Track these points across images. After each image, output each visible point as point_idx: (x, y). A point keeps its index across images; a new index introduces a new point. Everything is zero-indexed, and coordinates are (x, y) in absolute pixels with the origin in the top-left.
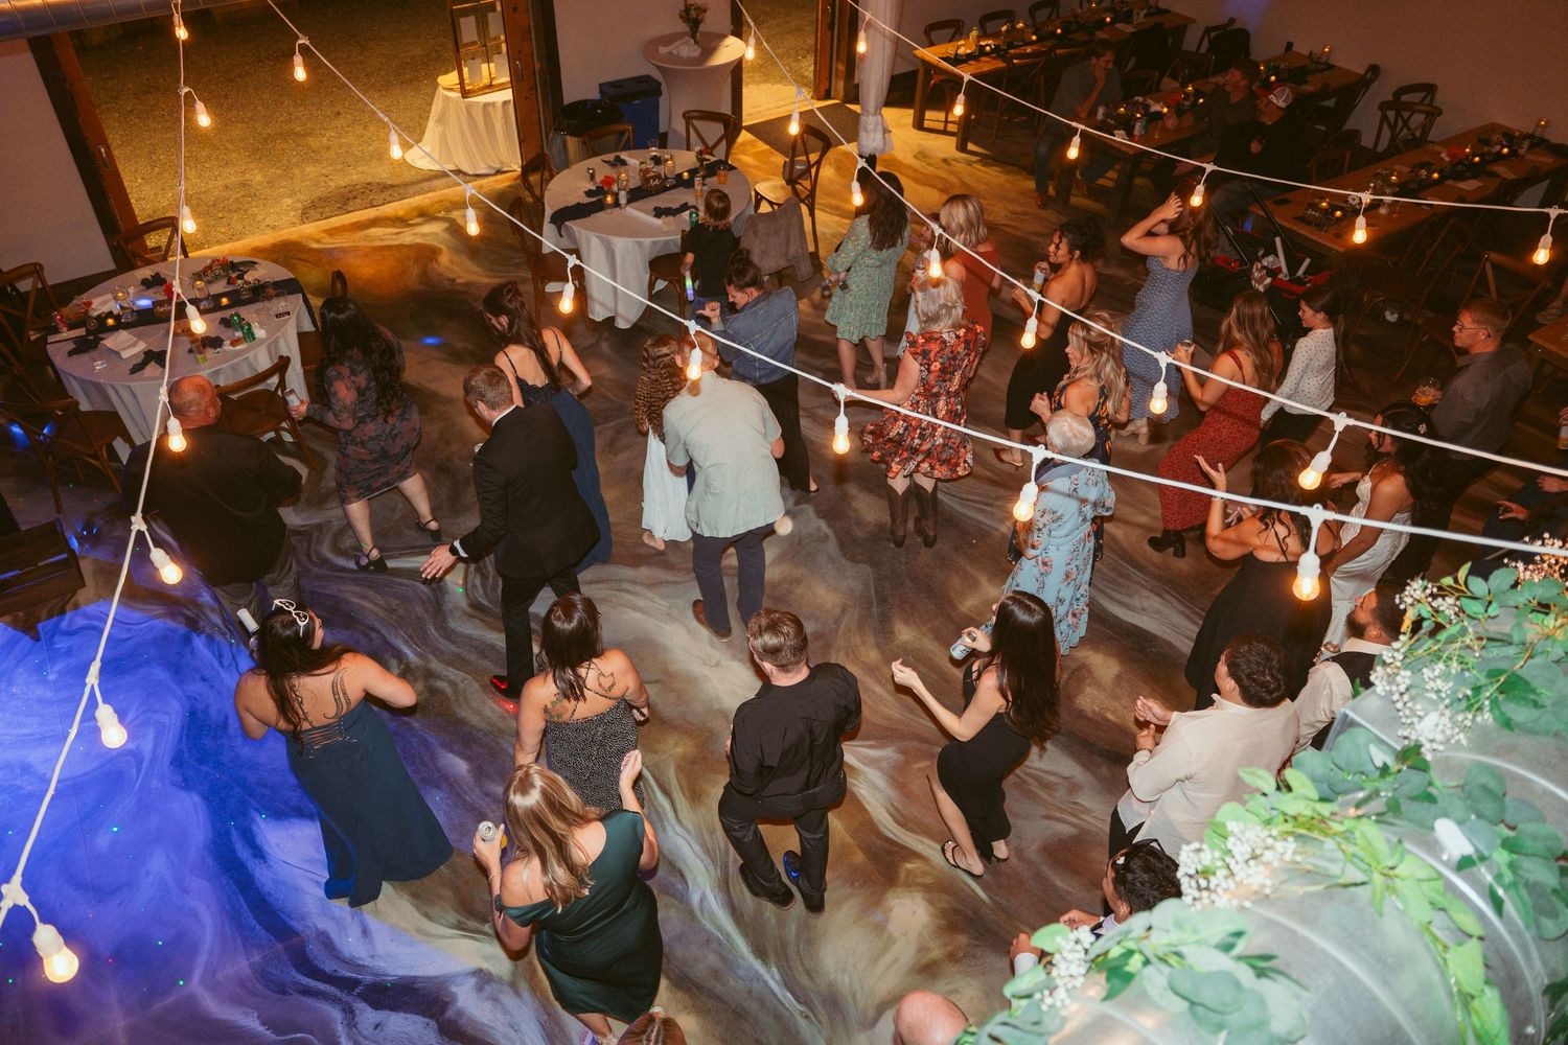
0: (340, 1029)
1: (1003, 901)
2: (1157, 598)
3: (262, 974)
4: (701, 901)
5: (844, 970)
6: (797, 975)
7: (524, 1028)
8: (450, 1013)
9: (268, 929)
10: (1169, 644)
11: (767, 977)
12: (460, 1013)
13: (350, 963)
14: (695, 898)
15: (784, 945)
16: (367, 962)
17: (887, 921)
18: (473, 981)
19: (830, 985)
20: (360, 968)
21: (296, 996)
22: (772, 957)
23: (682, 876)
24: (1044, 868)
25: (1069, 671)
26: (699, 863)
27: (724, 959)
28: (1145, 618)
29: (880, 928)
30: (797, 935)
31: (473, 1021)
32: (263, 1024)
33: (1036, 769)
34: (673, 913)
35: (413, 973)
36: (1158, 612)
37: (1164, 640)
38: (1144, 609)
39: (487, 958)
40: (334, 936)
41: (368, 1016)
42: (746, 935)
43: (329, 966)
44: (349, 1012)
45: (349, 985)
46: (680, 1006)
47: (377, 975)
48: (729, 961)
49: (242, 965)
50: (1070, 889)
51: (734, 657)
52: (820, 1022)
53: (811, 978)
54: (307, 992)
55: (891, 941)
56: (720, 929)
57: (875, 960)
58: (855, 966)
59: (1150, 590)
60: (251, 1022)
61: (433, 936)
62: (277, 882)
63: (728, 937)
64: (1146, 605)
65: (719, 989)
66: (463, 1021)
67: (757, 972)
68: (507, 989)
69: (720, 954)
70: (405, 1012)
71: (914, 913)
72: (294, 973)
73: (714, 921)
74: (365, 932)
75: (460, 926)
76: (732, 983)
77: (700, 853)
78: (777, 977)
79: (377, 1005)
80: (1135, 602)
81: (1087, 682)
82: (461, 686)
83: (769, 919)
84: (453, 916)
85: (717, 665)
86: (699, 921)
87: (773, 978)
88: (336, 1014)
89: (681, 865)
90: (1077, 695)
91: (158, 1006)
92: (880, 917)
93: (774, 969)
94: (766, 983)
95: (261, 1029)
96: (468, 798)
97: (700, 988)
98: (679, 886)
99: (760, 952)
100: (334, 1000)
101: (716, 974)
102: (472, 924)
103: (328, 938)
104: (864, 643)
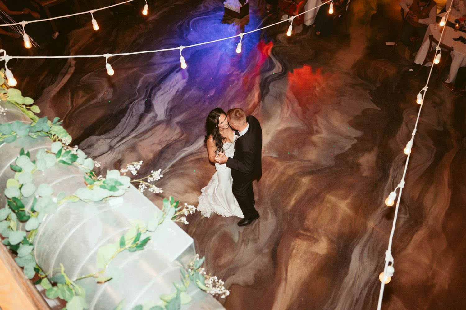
0: (140, 99)
1: (203, 222)
2: (373, 268)
3: (150, 83)
4: (185, 150)
5: (172, 186)
6: (168, 175)
7: (145, 127)
8: (146, 114)
9: (160, 80)
10: (346, 274)
11: (166, 169)
12: (146, 116)
13: (155, 95)
14: (185, 149)
15: (176, 171)
16: (155, 97)
17: (189, 193)
18: (154, 115)
19: (166, 183)
20: (154, 97)
21: (146, 90)
22: (172, 169)
23: (192, 145)
24: (218, 233)
25: (312, 235)
26: (196, 147)
27: (169, 159)
28: (358, 264)
29: (186, 192)
30: (180, 173)
31: (145, 118)
32: (139, 88)
33: (259, 227)
34: (180, 146)
35: (154, 105)
36: (364, 269)
37: (347, 271)
38: (363, 263)
39: (160, 116)
40: (161, 90)
41: (143, 102)
42: (177, 162)
43: (153, 92)
44: (144, 99)
45: (150, 96)
46: (155, 153)
47: (153, 100)
48: (169, 160)
49: (151, 80)
50: (212, 241)
51: (272, 137)
52: (156, 183)
53: (168, 178)
54: (147, 91)
55: (183, 195)
56: (178, 156)
57: (176, 192)
58: (173, 188)
59: (377, 266)
60: (139, 86)
61: (164, 106)
62: (171, 77)
63: (176, 158)
64: (366, 264)
65: (160, 160)
66: (144, 117)
67: (167, 167)
68: (153, 121)
69: (170, 158)
70: (145, 107)
71: (193, 199)
72: (151, 88)
73: (180, 154)
74: (162, 94)
75: (167, 109)
76: (163, 162)
77: (200, 147)
78: (166, 171)
79: (146, 102)
80: (365, 259)
81: (309, 242)
82: (237, 85)
83: (183, 166)
84: (169, 106)
85: (268, 134)
86: (179, 151)
87: (166, 170)
88: (142, 97)
89: (195, 143)
90: (301, 239)
91: (140, 73)
92: (190, 191)
93: (168, 170)
94: (164, 169)
95: (138, 88)
96: (203, 98)
97: (161, 156)
98: (188, 145)
99: (173, 166)
100: (146, 96)
101: (165, 158)
102: (168, 110)
103: (160, 89)
104: (295, 169)
